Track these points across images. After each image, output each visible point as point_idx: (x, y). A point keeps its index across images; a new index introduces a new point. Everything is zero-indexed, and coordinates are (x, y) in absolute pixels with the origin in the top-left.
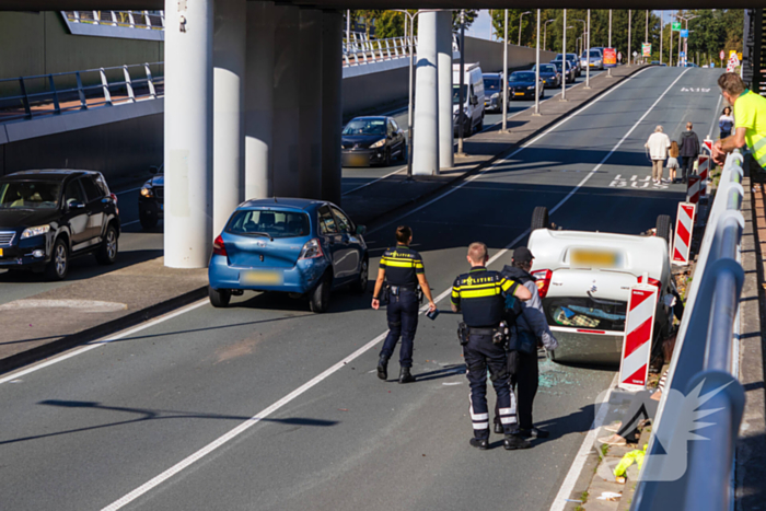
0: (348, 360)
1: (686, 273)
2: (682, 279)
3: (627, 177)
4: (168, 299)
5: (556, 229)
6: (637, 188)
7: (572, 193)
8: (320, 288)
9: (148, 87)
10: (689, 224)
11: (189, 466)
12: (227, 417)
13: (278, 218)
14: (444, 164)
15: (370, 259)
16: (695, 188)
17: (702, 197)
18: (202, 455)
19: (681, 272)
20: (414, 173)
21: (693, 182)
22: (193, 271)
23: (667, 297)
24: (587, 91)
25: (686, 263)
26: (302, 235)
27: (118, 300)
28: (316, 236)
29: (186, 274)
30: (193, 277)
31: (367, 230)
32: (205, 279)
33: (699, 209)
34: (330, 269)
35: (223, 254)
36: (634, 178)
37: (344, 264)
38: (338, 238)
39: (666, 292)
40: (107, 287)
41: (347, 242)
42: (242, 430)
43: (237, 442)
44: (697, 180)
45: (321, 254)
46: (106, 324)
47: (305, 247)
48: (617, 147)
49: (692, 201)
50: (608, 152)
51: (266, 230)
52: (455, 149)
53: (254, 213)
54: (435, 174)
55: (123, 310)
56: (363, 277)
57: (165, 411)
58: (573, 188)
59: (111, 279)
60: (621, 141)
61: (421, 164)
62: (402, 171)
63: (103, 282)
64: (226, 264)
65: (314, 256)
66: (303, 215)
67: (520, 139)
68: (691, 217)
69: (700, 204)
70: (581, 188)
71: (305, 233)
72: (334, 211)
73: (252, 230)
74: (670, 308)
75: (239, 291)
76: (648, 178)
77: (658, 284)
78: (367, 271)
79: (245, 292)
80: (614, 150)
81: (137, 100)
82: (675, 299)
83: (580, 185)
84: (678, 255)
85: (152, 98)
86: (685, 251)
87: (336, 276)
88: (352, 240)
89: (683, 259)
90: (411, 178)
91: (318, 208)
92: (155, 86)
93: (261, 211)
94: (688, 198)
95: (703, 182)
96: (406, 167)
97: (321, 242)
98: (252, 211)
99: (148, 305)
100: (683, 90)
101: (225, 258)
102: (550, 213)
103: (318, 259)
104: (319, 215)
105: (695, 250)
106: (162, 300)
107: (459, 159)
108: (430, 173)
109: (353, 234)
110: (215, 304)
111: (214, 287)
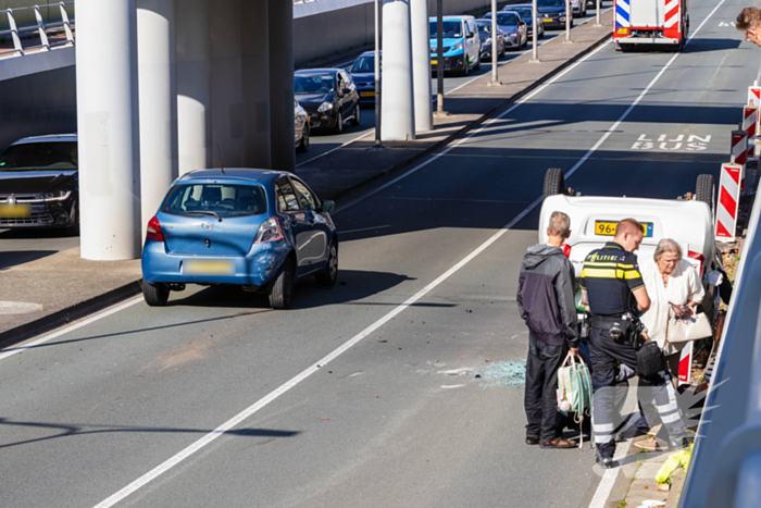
0: (323, 362)
1: (732, 251)
2: (728, 259)
3: (653, 137)
4: (92, 297)
5: (574, 195)
6: (666, 150)
7: (585, 158)
8: (280, 279)
9: (38, 36)
10: (734, 191)
11: (147, 485)
12: (184, 431)
13: (225, 193)
14: (422, 127)
15: (340, 244)
16: (741, 147)
17: (750, 159)
18: (160, 473)
19: (727, 250)
20: (383, 139)
21: (740, 139)
22: (118, 264)
23: (711, 273)
24: (597, 29)
25: (733, 239)
26: (257, 213)
27: (29, 300)
28: (274, 213)
29: (110, 267)
30: (119, 271)
31: (336, 206)
32: (136, 271)
33: (746, 173)
34: (292, 254)
35: (160, 240)
36: (662, 138)
37: (309, 249)
38: (300, 217)
39: (709, 269)
40: (13, 284)
41: (312, 222)
42: (204, 444)
43: (200, 457)
44: (743, 136)
45: (281, 236)
46: (19, 328)
47: (261, 229)
48: (639, 99)
49: (737, 161)
50: (628, 106)
51: (211, 208)
52: (433, 107)
53: (195, 187)
54: (410, 139)
55: (38, 312)
56: (331, 265)
57: (90, 425)
58: (586, 152)
59: (17, 275)
60: (645, 92)
61: (393, 127)
62: (367, 136)
63: (7, 279)
64: (163, 251)
65: (273, 239)
66: (256, 188)
67: (515, 92)
68: (737, 182)
69: (747, 167)
70: (595, 152)
71: (261, 211)
72: (294, 182)
73: (194, 210)
74: (716, 288)
75: (180, 285)
76: (681, 137)
77: (701, 258)
78: (336, 257)
79: (187, 285)
80: (635, 103)
81: (26, 53)
82: (721, 276)
83: (594, 148)
84: (722, 230)
85: (45, 50)
86: (731, 224)
87: (299, 264)
88: (317, 218)
89: (728, 235)
90: (380, 145)
91: (274, 180)
92: (48, 35)
93: (204, 185)
94: (733, 158)
95: (750, 141)
96: (373, 131)
97: (280, 221)
98: (192, 185)
99: (69, 305)
100: (721, 24)
101: (163, 244)
102: (566, 177)
103: (278, 242)
104: (277, 188)
105: (742, 224)
106: (85, 299)
107: (439, 120)
108: (404, 139)
109: (319, 211)
110: (151, 302)
111: (148, 281)
